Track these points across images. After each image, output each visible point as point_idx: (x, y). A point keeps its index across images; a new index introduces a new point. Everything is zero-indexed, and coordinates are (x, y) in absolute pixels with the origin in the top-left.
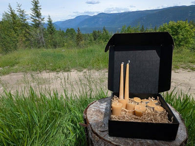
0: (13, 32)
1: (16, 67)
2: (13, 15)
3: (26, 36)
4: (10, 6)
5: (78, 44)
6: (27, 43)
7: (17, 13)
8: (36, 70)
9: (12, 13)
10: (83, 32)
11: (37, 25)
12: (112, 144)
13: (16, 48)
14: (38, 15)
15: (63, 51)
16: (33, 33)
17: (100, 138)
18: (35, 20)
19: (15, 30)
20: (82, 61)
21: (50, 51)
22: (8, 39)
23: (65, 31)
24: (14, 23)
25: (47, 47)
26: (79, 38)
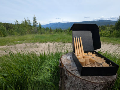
0: (25, 28)
1: (25, 41)
2: (26, 22)
3: (30, 30)
4: (25, 19)
5: (50, 33)
6: (30, 32)
7: (27, 21)
8: (34, 42)
9: (25, 21)
10: (52, 29)
11: (35, 26)
12: (80, 78)
13: (26, 34)
14: (35, 22)
15: (45, 35)
16: (33, 28)
17: (72, 74)
18: (34, 24)
19: (26, 27)
20: (52, 39)
21: (39, 35)
22: (23, 31)
23: (45, 28)
24: (26, 25)
25: (38, 34)
26: (51, 31)
